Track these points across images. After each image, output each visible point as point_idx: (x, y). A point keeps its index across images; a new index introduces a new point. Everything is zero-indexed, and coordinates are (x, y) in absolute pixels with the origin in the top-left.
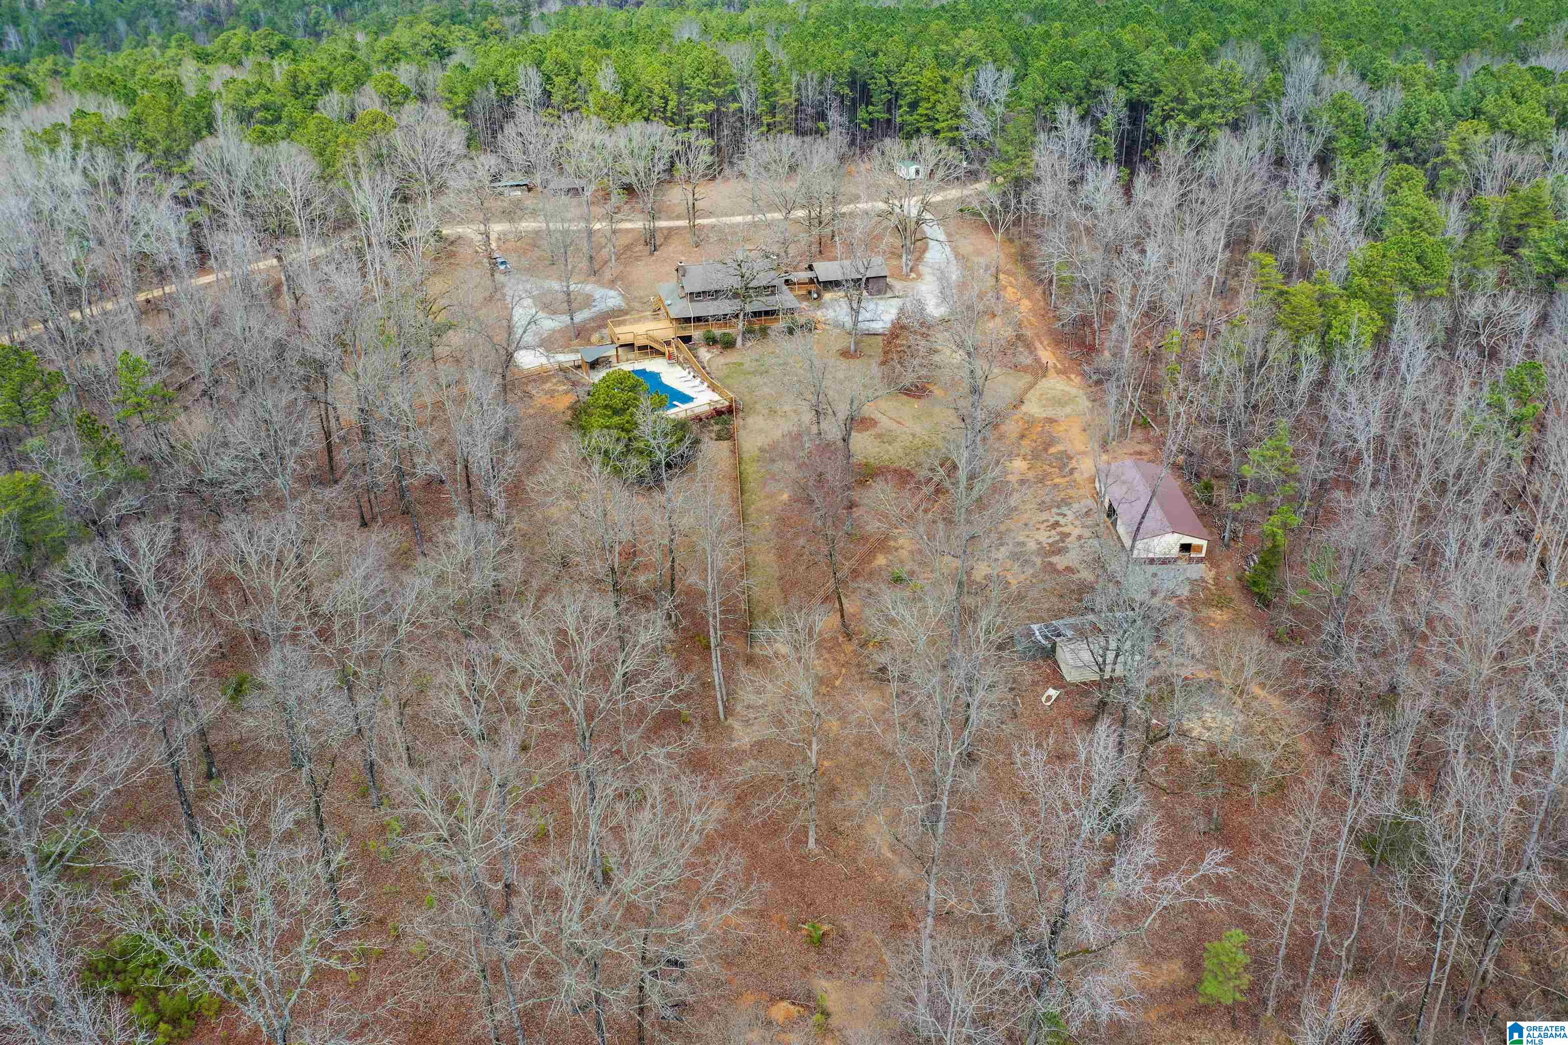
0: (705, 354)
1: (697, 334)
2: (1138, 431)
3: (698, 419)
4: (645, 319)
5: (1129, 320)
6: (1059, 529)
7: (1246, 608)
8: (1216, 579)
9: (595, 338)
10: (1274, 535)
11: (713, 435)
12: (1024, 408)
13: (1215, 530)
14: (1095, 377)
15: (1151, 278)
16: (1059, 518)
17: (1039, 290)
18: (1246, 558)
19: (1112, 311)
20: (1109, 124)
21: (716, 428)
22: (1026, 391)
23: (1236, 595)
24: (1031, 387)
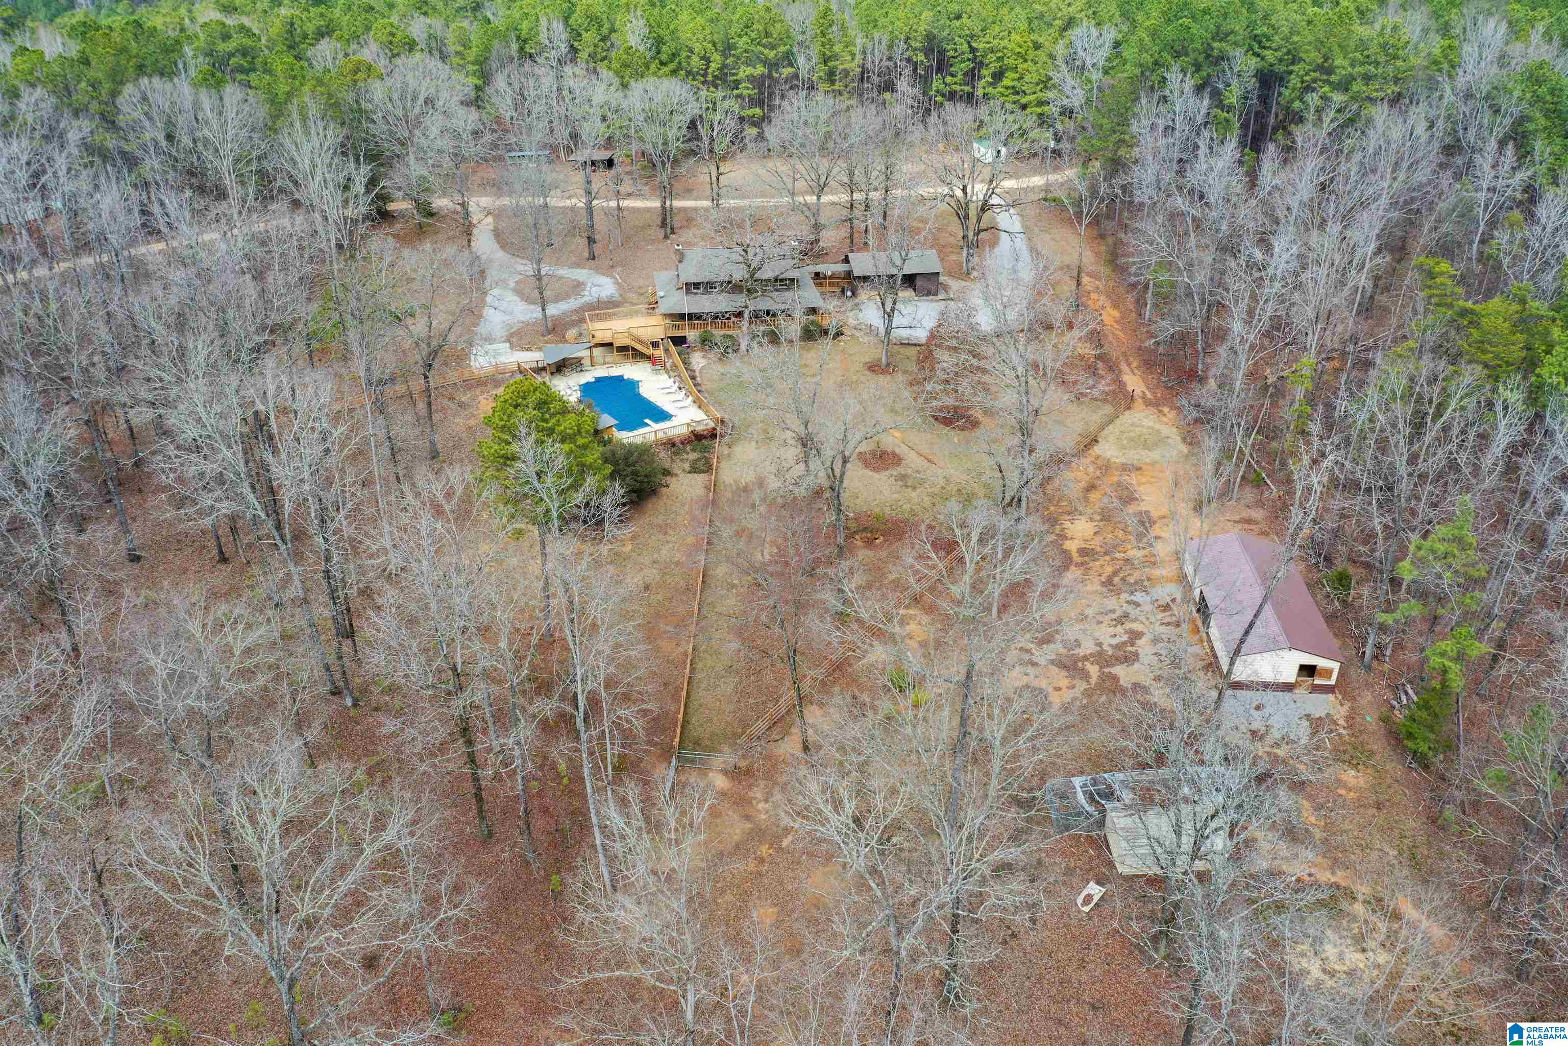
0: (698, 360)
1: (692, 335)
2: (1248, 489)
3: (671, 444)
4: (636, 313)
5: (1243, 341)
6: (1129, 625)
7: (1394, 768)
8: (1350, 718)
9: (571, 333)
10: (1445, 671)
11: (687, 466)
12: (1097, 450)
13: (1351, 642)
14: (1195, 414)
15: (1277, 285)
16: (1129, 609)
17: (1131, 298)
18: (1395, 689)
19: (1220, 328)
20: (1233, 97)
21: (693, 456)
22: (1102, 428)
23: (1378, 745)
24: (1111, 421)
